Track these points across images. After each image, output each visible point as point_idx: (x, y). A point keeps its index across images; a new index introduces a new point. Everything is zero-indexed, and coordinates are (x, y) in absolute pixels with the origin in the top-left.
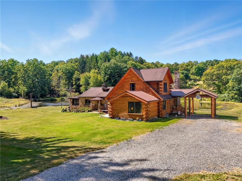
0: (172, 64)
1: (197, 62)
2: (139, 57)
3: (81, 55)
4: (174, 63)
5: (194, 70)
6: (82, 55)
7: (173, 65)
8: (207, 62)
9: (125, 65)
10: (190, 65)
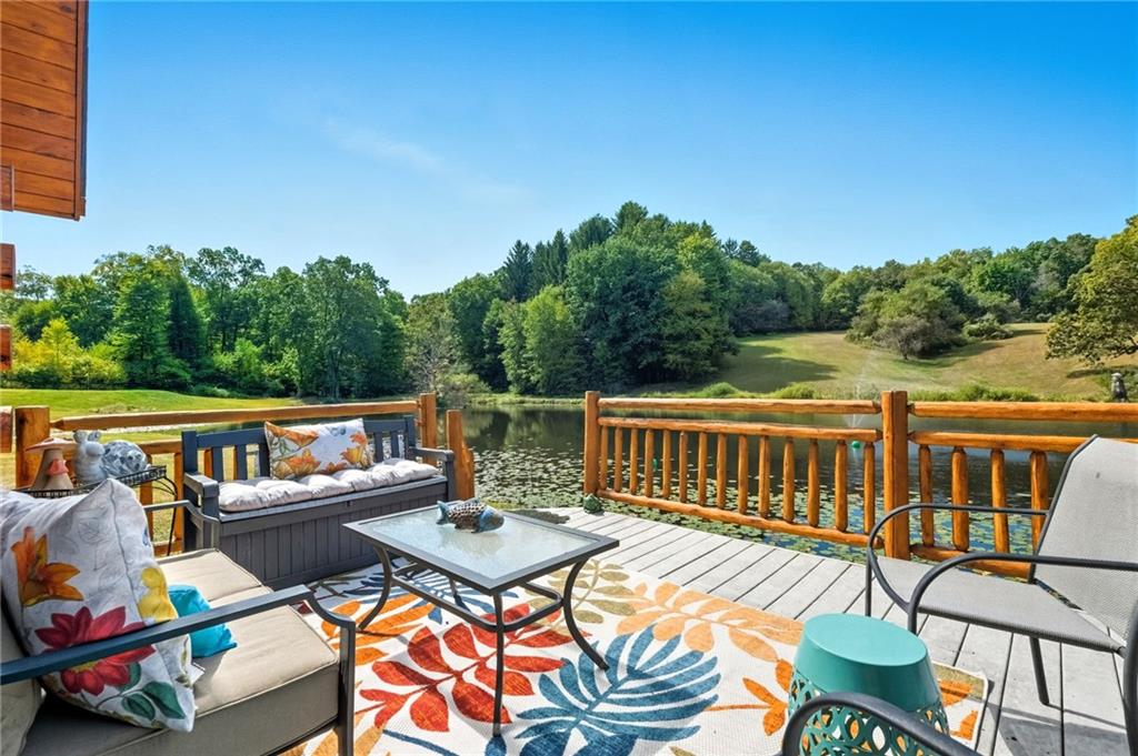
0: (874, 268)
1: (990, 254)
2: (739, 243)
3: (519, 243)
4: (882, 265)
5: (976, 284)
6: (524, 243)
7: (879, 270)
8: (1034, 248)
9: (668, 253)
10: (955, 266)
